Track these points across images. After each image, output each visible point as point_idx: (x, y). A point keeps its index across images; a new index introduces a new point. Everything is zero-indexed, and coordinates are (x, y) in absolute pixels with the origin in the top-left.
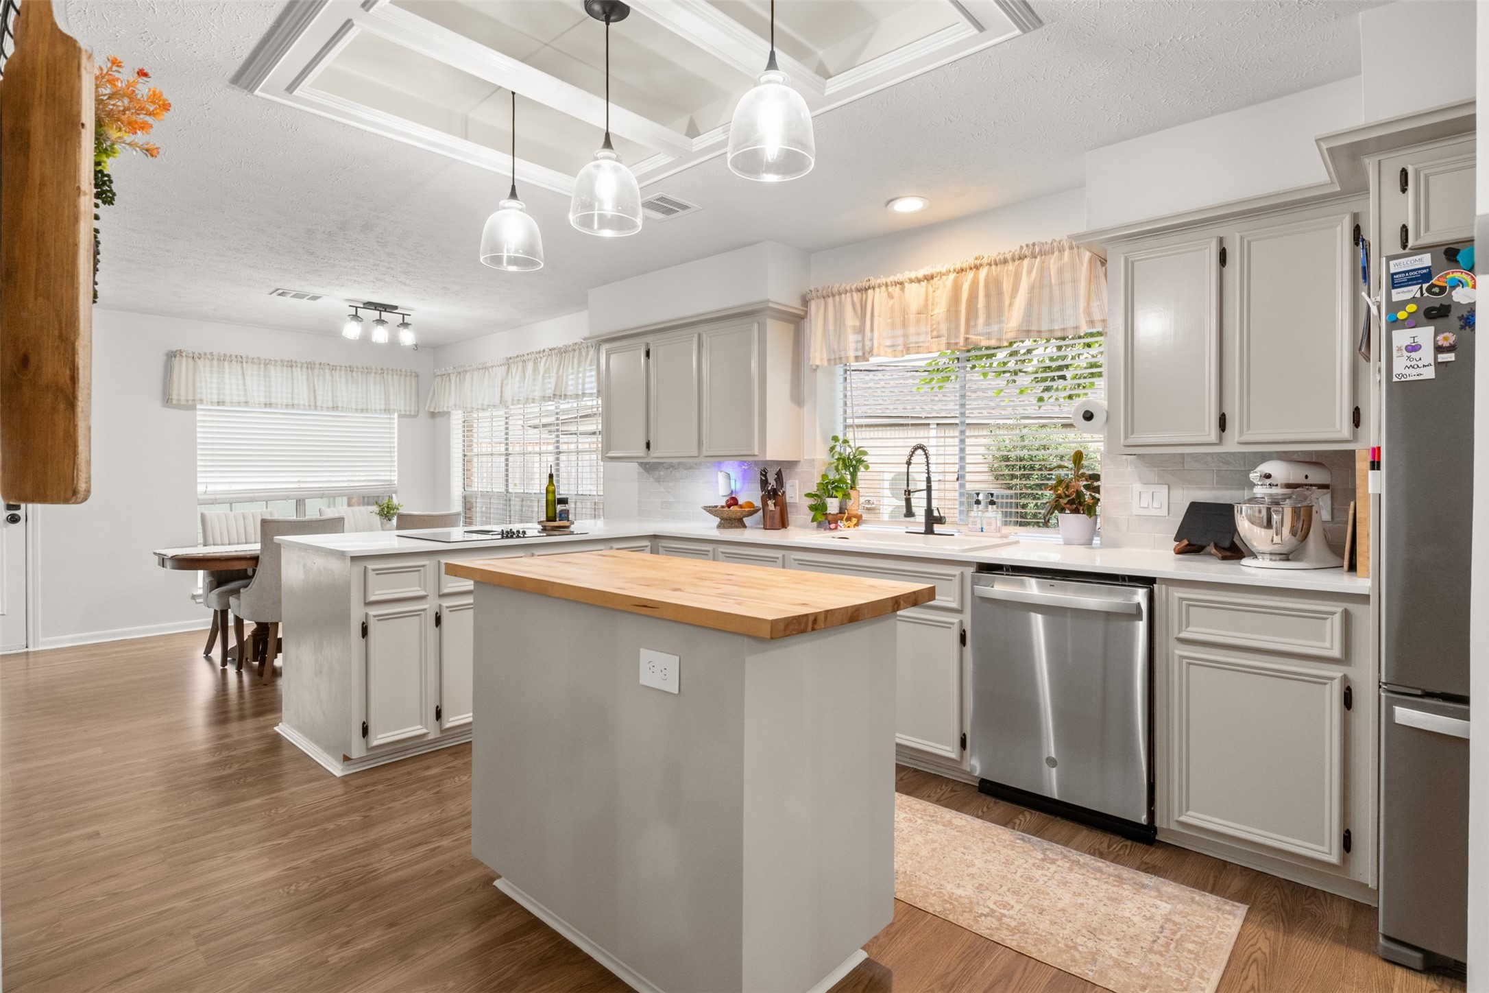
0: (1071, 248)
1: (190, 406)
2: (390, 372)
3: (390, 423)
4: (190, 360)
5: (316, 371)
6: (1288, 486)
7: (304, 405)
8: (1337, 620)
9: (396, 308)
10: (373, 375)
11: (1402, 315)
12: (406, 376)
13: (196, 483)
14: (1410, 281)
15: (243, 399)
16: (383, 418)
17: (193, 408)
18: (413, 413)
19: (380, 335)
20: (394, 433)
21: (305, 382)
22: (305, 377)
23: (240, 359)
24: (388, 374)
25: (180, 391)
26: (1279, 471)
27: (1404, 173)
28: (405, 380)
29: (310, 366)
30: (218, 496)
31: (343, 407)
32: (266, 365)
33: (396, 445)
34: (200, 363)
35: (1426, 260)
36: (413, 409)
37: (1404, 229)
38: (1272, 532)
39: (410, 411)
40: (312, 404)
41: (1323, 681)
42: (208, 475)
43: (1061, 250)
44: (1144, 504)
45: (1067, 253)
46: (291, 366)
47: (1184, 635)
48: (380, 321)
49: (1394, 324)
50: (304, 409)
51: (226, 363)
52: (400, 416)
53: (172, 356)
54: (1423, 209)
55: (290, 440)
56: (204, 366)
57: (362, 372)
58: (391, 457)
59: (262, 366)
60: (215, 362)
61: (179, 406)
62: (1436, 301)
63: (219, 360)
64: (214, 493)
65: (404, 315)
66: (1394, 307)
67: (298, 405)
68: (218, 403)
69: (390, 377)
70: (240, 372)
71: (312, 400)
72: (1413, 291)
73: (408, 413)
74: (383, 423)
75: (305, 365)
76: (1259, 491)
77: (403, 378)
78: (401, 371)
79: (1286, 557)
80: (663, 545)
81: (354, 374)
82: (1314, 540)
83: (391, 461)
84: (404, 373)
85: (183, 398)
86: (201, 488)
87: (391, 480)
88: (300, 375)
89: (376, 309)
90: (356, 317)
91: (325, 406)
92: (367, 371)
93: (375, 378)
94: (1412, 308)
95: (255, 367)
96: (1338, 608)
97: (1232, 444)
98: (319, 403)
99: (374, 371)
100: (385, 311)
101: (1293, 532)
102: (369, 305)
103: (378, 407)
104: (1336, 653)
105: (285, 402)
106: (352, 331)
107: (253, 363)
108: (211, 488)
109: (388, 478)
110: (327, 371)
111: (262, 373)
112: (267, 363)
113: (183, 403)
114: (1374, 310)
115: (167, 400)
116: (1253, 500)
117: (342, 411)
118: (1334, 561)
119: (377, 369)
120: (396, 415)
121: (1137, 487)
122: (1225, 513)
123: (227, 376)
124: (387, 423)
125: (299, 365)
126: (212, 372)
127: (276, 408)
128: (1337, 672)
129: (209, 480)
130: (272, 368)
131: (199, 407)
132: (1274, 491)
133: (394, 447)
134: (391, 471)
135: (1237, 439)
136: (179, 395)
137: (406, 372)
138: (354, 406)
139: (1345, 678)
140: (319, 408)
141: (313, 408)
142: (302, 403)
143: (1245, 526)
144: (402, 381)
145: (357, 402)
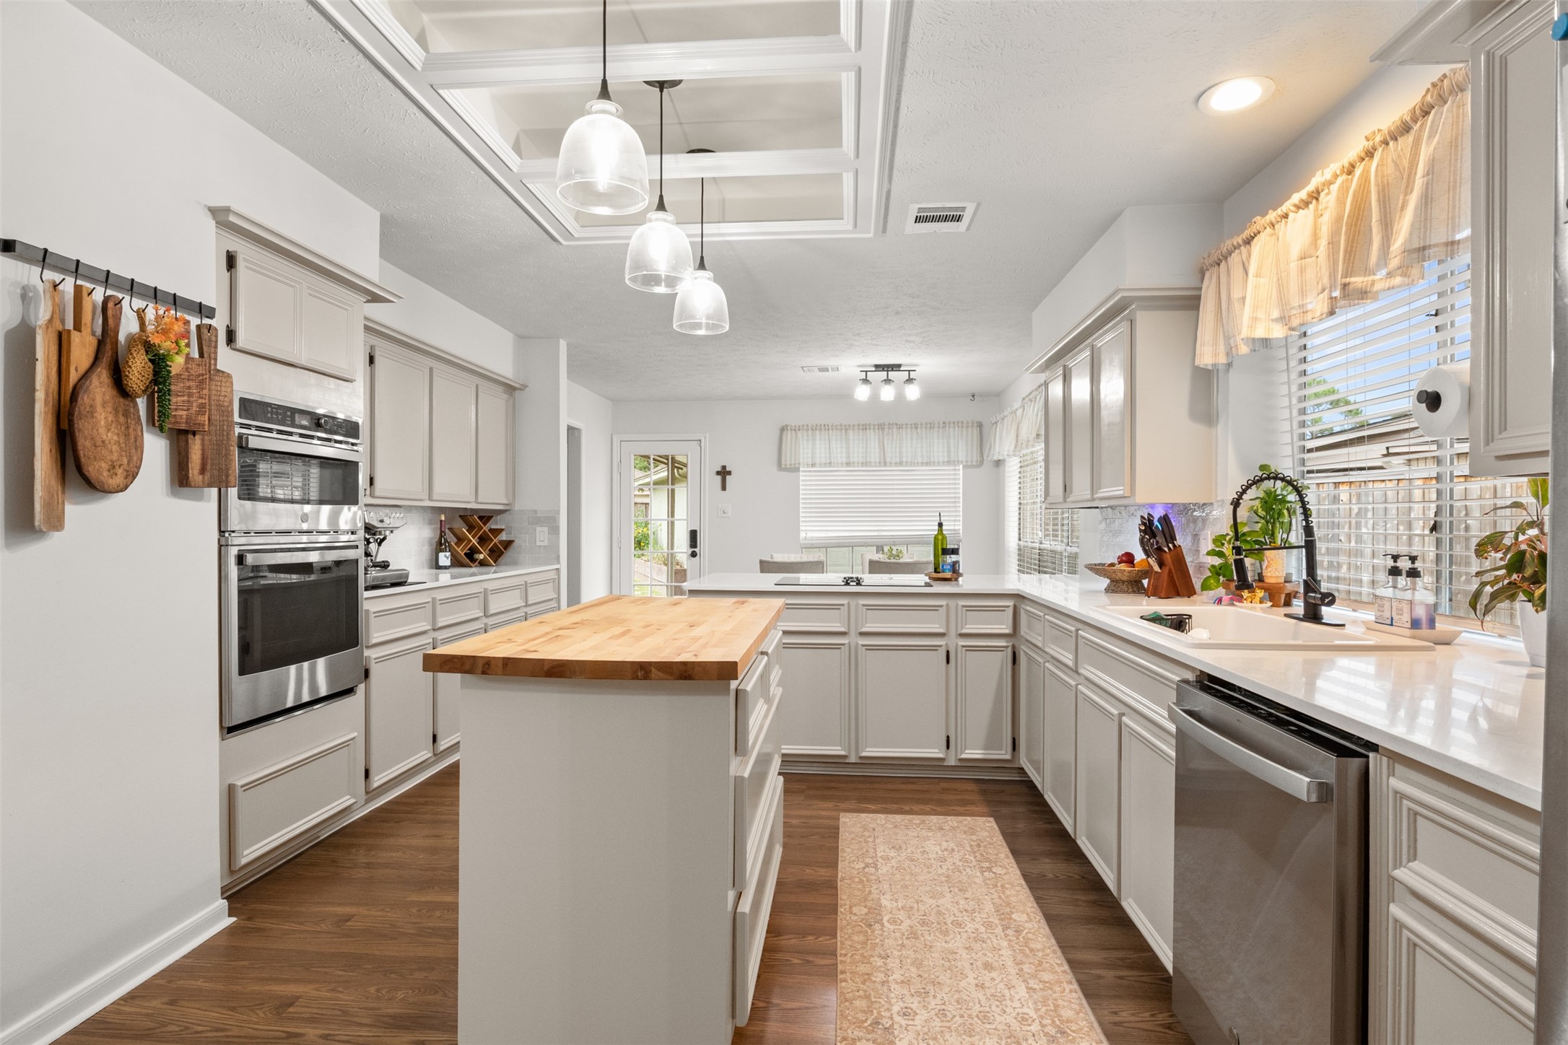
1: (795, 470)
2: (952, 425)
3: (955, 474)
4: (793, 432)
5: (886, 430)
7: (875, 463)
9: (900, 366)
10: (936, 429)
12: (967, 427)
13: (798, 531)
15: (828, 461)
16: (949, 470)
17: (797, 470)
18: (974, 463)
19: (888, 394)
20: (959, 484)
21: (877, 441)
22: (877, 437)
23: (826, 428)
24: (949, 427)
25: (788, 460)
28: (967, 431)
29: (881, 427)
30: (814, 542)
31: (907, 462)
32: (846, 430)
33: (961, 495)
34: (800, 434)
36: (975, 459)
39: (972, 461)
40: (882, 460)
42: (807, 524)
46: (866, 429)
47: (1401, 874)
48: (888, 381)
50: (875, 466)
51: (818, 432)
52: (964, 467)
53: (783, 429)
55: (869, 494)
56: (803, 436)
57: (926, 428)
58: (956, 507)
59: (844, 431)
60: (810, 432)
61: (786, 470)
63: (812, 430)
64: (812, 539)
65: (909, 371)
67: (870, 462)
68: (812, 465)
69: (952, 429)
70: (827, 438)
71: (882, 457)
73: (969, 464)
74: (949, 475)
75: (877, 427)
77: (964, 429)
78: (962, 423)
80: (1028, 608)
81: (919, 430)
83: (956, 511)
84: (965, 425)
85: (788, 463)
86: (803, 535)
87: (955, 530)
88: (873, 436)
89: (883, 370)
90: (866, 381)
91: (893, 461)
92: (931, 426)
93: (938, 432)
95: (839, 432)
98: (888, 460)
99: (936, 425)
100: (892, 370)
102: (879, 367)
103: (941, 459)
105: (861, 460)
106: (862, 393)
107: (836, 429)
108: (810, 535)
109: (952, 528)
110: (895, 430)
111: (844, 437)
112: (846, 428)
113: (788, 466)
115: (780, 466)
117: (906, 465)
119: (939, 424)
120: (961, 467)
123: (818, 442)
124: (952, 474)
125: (872, 427)
126: (808, 440)
127: (854, 466)
129: (808, 528)
130: (851, 432)
131: (801, 469)
133: (959, 498)
134: (955, 521)
136: (786, 461)
137: (968, 423)
138: (920, 460)
140: (888, 464)
141: (882, 464)
142: (873, 460)
144: (964, 433)
145: (922, 456)
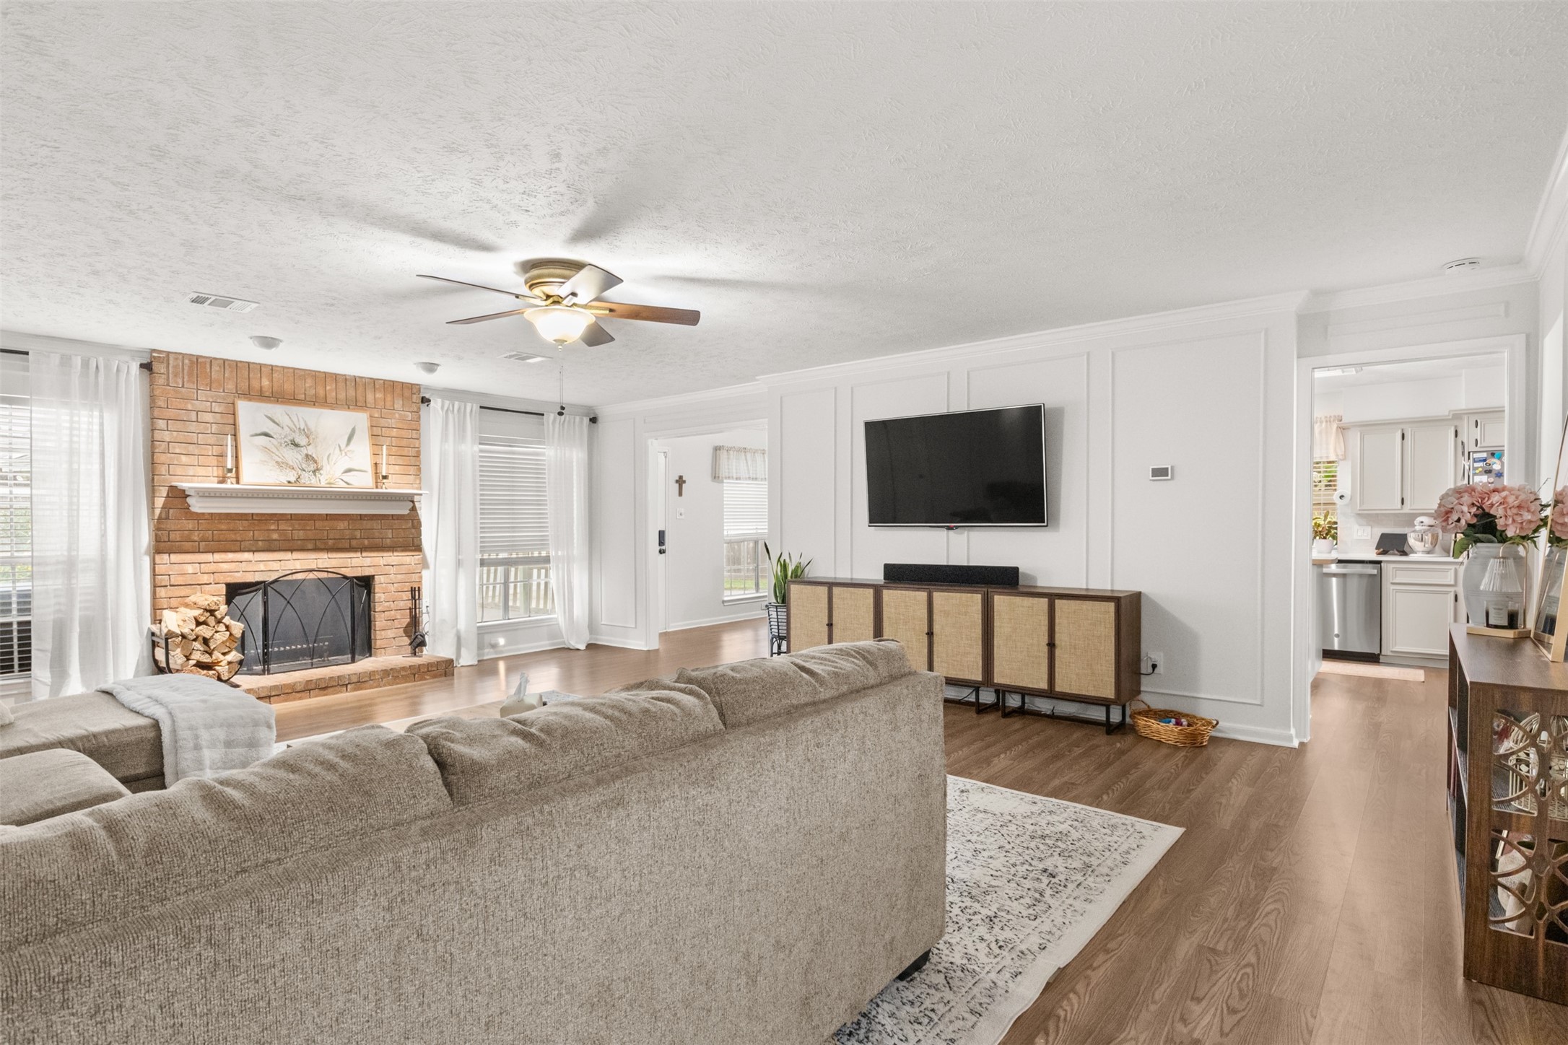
0: (1327, 421)
6: (1430, 526)
8: (1453, 571)
11: (1477, 471)
14: (1480, 461)
26: (1427, 520)
27: (1477, 421)
35: (1485, 455)
37: (1476, 440)
38: (1423, 543)
41: (1447, 593)
43: (1321, 422)
44: (1359, 534)
45: (1324, 424)
47: (1394, 581)
49: (1475, 474)
54: (1483, 434)
62: (1488, 468)
66: (1475, 469)
68: (737, 479)
72: (1481, 464)
76: (1418, 528)
79: (1428, 553)
82: (1438, 548)
94: (1480, 469)
96: (1453, 567)
97: (1406, 510)
101: (1432, 544)
104: (1452, 583)
113: (720, 478)
114: (1467, 467)
115: (714, 478)
116: (1414, 531)
118: (1447, 554)
121: (1356, 527)
122: (1403, 538)
128: (1452, 589)
132: (1424, 527)
135: (1409, 507)
139: (1455, 592)
143: (1411, 541)
